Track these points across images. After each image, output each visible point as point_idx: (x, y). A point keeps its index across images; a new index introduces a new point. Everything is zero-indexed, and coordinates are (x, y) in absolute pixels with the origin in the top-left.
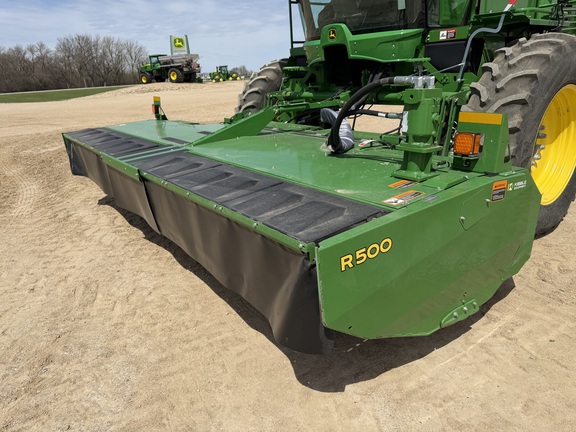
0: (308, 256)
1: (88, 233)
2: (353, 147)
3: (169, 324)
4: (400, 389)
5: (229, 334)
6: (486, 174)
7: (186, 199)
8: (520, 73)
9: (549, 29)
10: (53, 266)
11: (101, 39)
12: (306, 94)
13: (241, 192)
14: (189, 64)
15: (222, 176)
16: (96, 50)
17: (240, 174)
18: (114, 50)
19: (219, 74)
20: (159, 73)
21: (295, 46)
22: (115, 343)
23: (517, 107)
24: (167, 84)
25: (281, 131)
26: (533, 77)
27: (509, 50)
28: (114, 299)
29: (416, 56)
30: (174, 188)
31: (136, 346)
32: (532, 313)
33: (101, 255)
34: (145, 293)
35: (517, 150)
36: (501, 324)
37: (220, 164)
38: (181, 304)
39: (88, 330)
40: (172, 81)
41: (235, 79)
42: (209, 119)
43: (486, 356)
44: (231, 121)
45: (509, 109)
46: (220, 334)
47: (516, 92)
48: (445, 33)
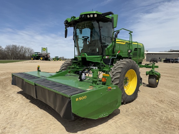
0: (70, 98)
1: (15, 100)
2: (85, 79)
3: (37, 120)
4: (90, 132)
5: (52, 123)
6: (108, 86)
7: (46, 89)
8: (119, 67)
9: (127, 58)
10: (6, 108)
11: (20, 46)
12: (77, 67)
13: (58, 87)
14: (47, 55)
15: (54, 84)
16: (18, 49)
17: (59, 84)
18: (24, 50)
19: (55, 58)
20: (37, 57)
21: (75, 56)
22: (23, 124)
23: (119, 73)
24: (39, 61)
25: (70, 75)
26: (122, 67)
27: (118, 62)
28: (23, 115)
29: (101, 61)
30: (43, 87)
31: (29, 125)
32: (122, 118)
33: (19, 105)
34: (31, 114)
35: (120, 82)
36: (115, 120)
37: (54, 82)
38: (41, 116)
39: (16, 122)
40: (41, 60)
41: (60, 60)
42: (51, 71)
43: (110, 126)
44: (58, 72)
45: (117, 74)
46: (50, 122)
47: (119, 70)
48: (107, 57)
